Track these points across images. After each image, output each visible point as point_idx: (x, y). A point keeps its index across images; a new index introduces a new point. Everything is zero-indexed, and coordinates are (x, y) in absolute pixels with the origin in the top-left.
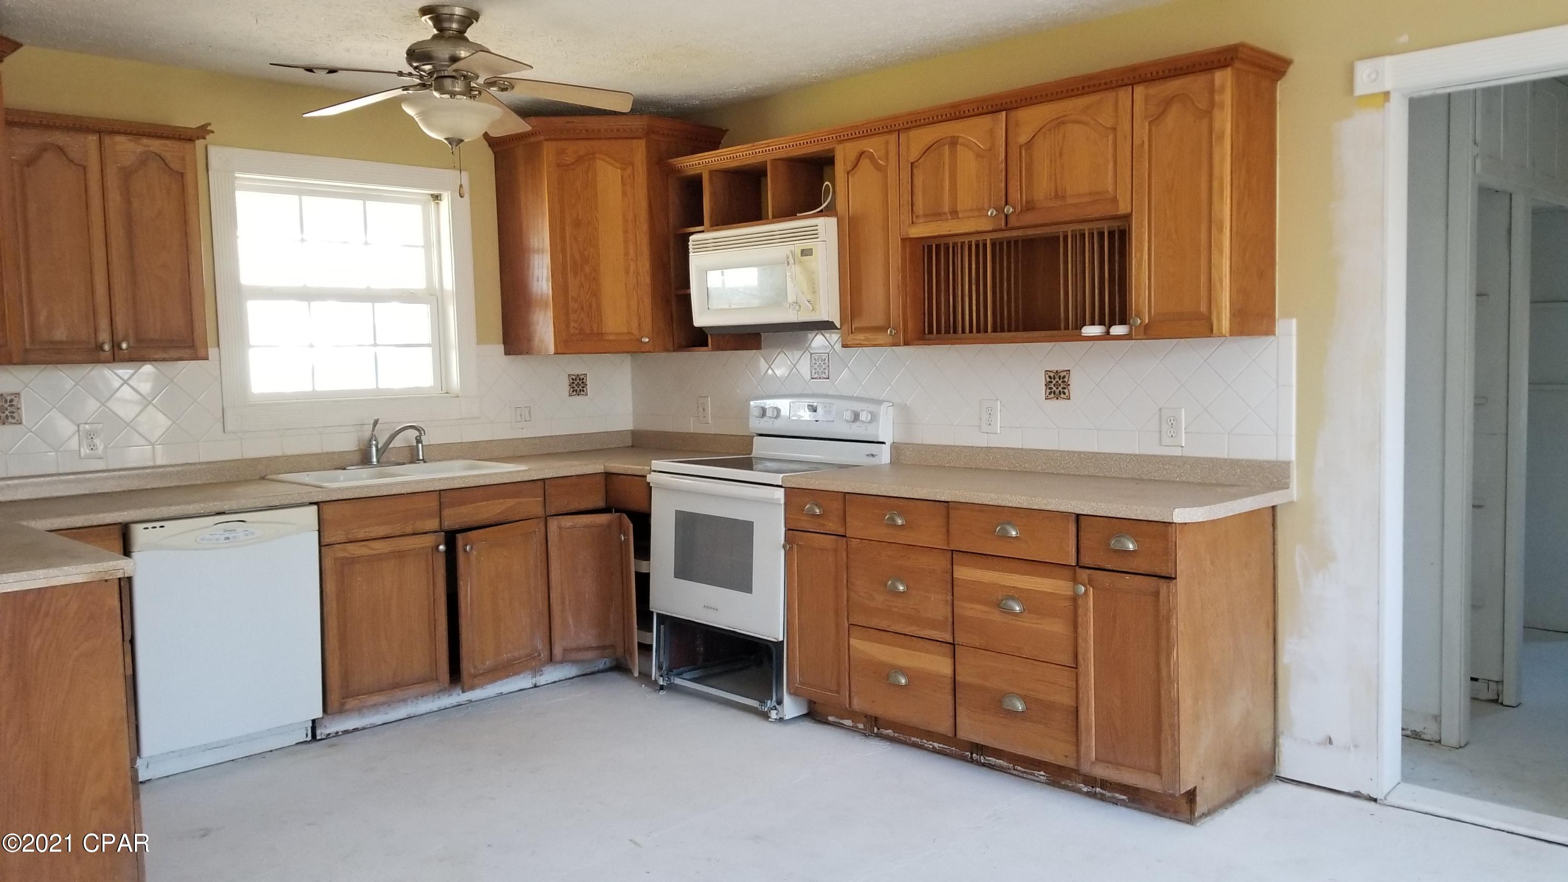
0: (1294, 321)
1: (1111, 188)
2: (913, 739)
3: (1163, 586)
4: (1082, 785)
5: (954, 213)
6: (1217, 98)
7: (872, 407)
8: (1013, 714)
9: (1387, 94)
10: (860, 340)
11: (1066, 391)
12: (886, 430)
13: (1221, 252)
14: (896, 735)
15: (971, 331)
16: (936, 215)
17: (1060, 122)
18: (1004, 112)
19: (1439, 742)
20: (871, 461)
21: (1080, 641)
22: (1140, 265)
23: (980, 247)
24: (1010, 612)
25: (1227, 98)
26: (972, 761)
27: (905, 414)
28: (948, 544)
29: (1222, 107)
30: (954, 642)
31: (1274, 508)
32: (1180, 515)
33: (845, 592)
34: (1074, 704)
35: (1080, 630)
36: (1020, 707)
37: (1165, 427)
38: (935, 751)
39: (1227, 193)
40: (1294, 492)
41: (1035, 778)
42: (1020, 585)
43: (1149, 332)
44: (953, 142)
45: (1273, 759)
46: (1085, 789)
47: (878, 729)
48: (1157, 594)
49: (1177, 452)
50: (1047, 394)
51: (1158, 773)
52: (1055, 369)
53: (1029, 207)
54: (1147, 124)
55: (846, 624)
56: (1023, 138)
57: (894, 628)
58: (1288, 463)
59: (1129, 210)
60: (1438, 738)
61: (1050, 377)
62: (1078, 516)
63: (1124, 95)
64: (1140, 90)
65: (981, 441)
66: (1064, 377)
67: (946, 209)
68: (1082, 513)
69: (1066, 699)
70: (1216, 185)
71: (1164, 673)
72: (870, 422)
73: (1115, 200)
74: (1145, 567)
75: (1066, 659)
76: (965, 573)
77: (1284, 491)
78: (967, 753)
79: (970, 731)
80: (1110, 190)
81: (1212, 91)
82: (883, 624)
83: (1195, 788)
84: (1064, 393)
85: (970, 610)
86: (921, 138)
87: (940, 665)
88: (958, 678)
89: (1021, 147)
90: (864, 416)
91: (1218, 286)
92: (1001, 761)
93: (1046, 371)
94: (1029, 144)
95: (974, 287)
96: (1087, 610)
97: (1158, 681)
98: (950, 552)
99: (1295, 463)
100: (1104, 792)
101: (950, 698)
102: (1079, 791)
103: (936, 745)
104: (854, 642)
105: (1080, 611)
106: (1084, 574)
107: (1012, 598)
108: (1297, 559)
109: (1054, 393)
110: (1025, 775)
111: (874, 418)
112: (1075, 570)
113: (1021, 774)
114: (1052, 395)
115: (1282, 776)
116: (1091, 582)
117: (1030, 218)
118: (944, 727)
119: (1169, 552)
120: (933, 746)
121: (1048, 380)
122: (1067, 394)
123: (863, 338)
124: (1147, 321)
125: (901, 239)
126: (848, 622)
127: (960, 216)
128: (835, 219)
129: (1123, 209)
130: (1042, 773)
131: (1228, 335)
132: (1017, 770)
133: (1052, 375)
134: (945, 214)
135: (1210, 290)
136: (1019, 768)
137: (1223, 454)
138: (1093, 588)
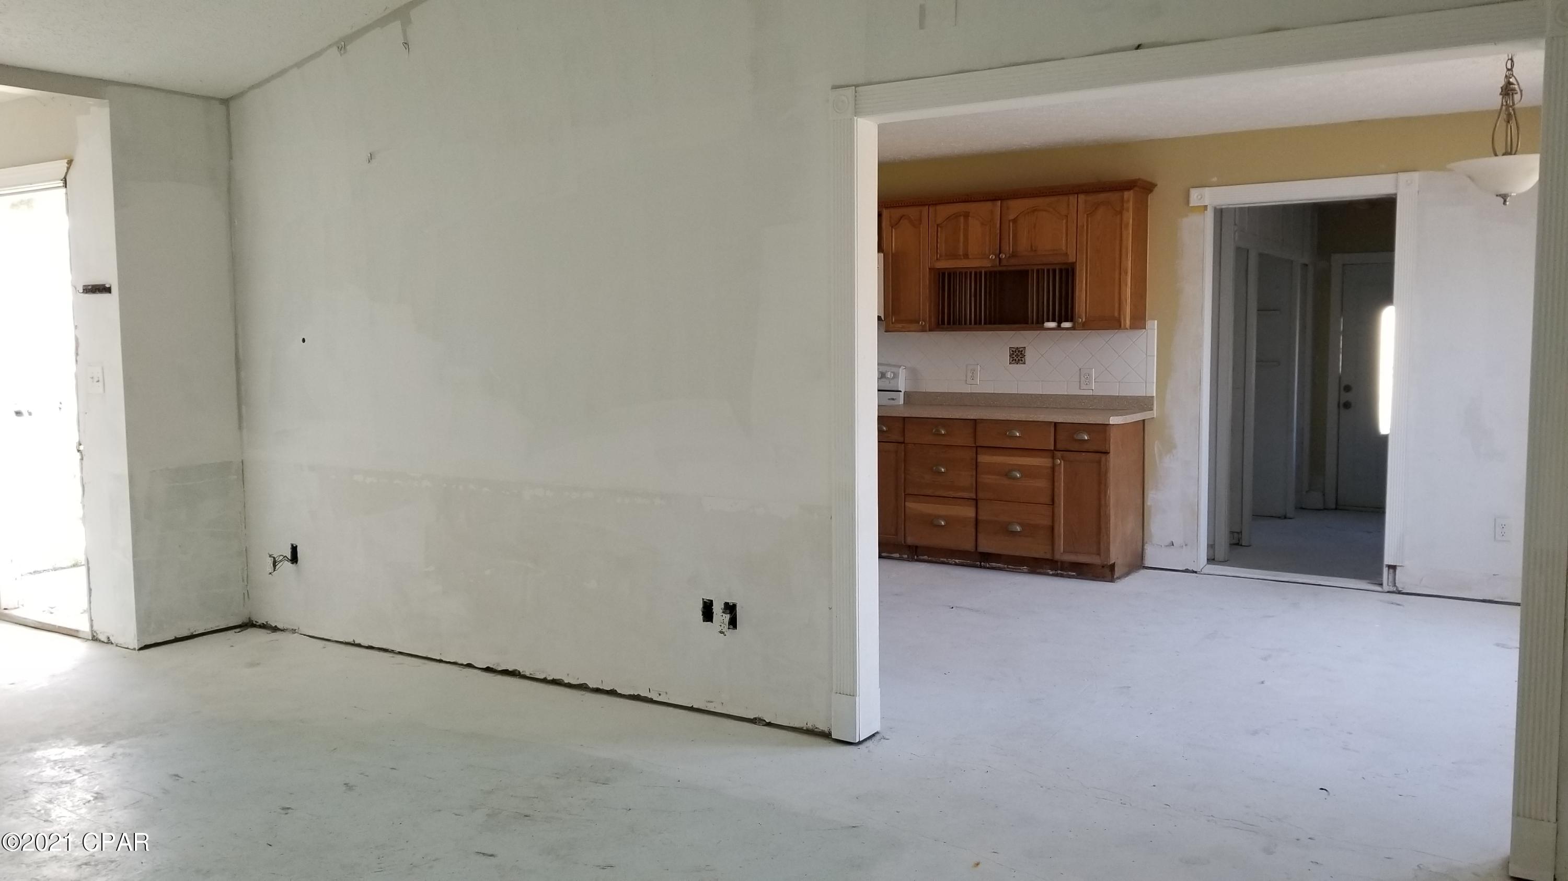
0: (1156, 321)
1: (1064, 248)
2: (942, 559)
3: (1103, 457)
4: (1049, 571)
5: (966, 256)
6: (1125, 205)
7: (894, 369)
8: (1014, 533)
9: (1206, 207)
10: (898, 327)
11: (1023, 359)
12: (902, 385)
13: (1126, 285)
14: (930, 558)
15: (970, 323)
16: (954, 256)
17: (1034, 210)
18: (1000, 202)
19: (1214, 559)
20: (892, 402)
21: (1056, 489)
22: (1081, 291)
23: (978, 274)
24: (1015, 478)
25: (1131, 205)
26: (981, 567)
27: (914, 374)
28: (975, 443)
29: (1128, 210)
30: (976, 497)
31: (1144, 420)
32: (1114, 420)
33: (903, 476)
34: (1051, 524)
35: (1056, 484)
36: (1018, 529)
37: (1083, 379)
38: (956, 564)
39: (1130, 255)
40: (1155, 413)
41: (1021, 571)
42: (1019, 463)
43: (1086, 326)
44: (966, 215)
45: (1142, 556)
46: (1051, 573)
47: (917, 556)
48: (1099, 462)
49: (1090, 393)
50: (1011, 361)
51: (1099, 554)
52: (1016, 346)
53: (1014, 255)
54: (1086, 216)
55: (903, 494)
56: (1012, 217)
57: (937, 493)
58: (1153, 397)
59: (1074, 260)
60: (1213, 558)
61: (1013, 351)
62: (1055, 423)
63: (1073, 199)
64: (1082, 197)
65: (968, 389)
66: (1022, 351)
67: (961, 253)
68: (1058, 421)
69: (1046, 522)
70: (1124, 250)
71: (1103, 502)
72: (894, 378)
73: (1066, 254)
74: (1095, 448)
75: (1047, 500)
76: (984, 459)
77: (1151, 412)
78: (977, 563)
79: (986, 546)
80: (1063, 249)
81: (1122, 201)
82: (929, 492)
83: (1115, 563)
84: (1022, 360)
85: (988, 479)
86: (945, 211)
87: (968, 512)
88: (980, 518)
89: (1009, 221)
90: (889, 375)
91: (1124, 303)
92: (999, 564)
93: (1010, 348)
94: (1015, 221)
95: (973, 299)
96: (1060, 473)
97: (1100, 506)
98: (975, 449)
99: (1155, 397)
100: (1062, 572)
101: (973, 530)
102: (1048, 575)
103: (957, 561)
104: (910, 505)
105: (1056, 474)
106: (1059, 454)
107: (1015, 470)
108: (1156, 449)
109: (1015, 360)
110: (1015, 570)
111: (896, 376)
112: (1054, 453)
113: (1012, 570)
114: (1014, 362)
115: (1146, 566)
116: (1063, 458)
117: (1013, 261)
118: (969, 546)
119: (1106, 440)
120: (955, 562)
121: (1012, 352)
122: (1023, 361)
123: (901, 326)
124: (1084, 320)
125: (929, 269)
126: (905, 492)
127: (970, 257)
128: (882, 254)
129: (1072, 259)
130: (1025, 567)
131: (1129, 328)
132: (1009, 568)
133: (1014, 350)
134: (960, 255)
135: (1120, 304)
136: (1010, 567)
137: (1116, 393)
138: (1064, 461)
